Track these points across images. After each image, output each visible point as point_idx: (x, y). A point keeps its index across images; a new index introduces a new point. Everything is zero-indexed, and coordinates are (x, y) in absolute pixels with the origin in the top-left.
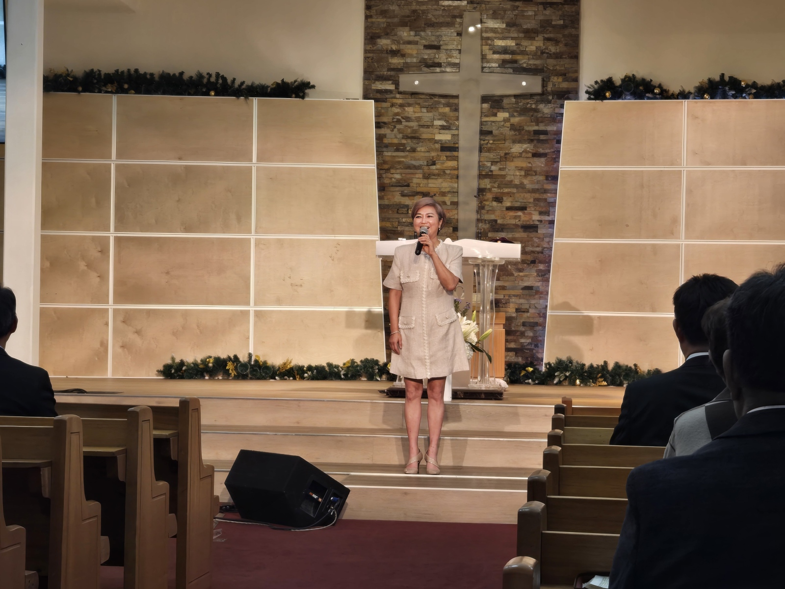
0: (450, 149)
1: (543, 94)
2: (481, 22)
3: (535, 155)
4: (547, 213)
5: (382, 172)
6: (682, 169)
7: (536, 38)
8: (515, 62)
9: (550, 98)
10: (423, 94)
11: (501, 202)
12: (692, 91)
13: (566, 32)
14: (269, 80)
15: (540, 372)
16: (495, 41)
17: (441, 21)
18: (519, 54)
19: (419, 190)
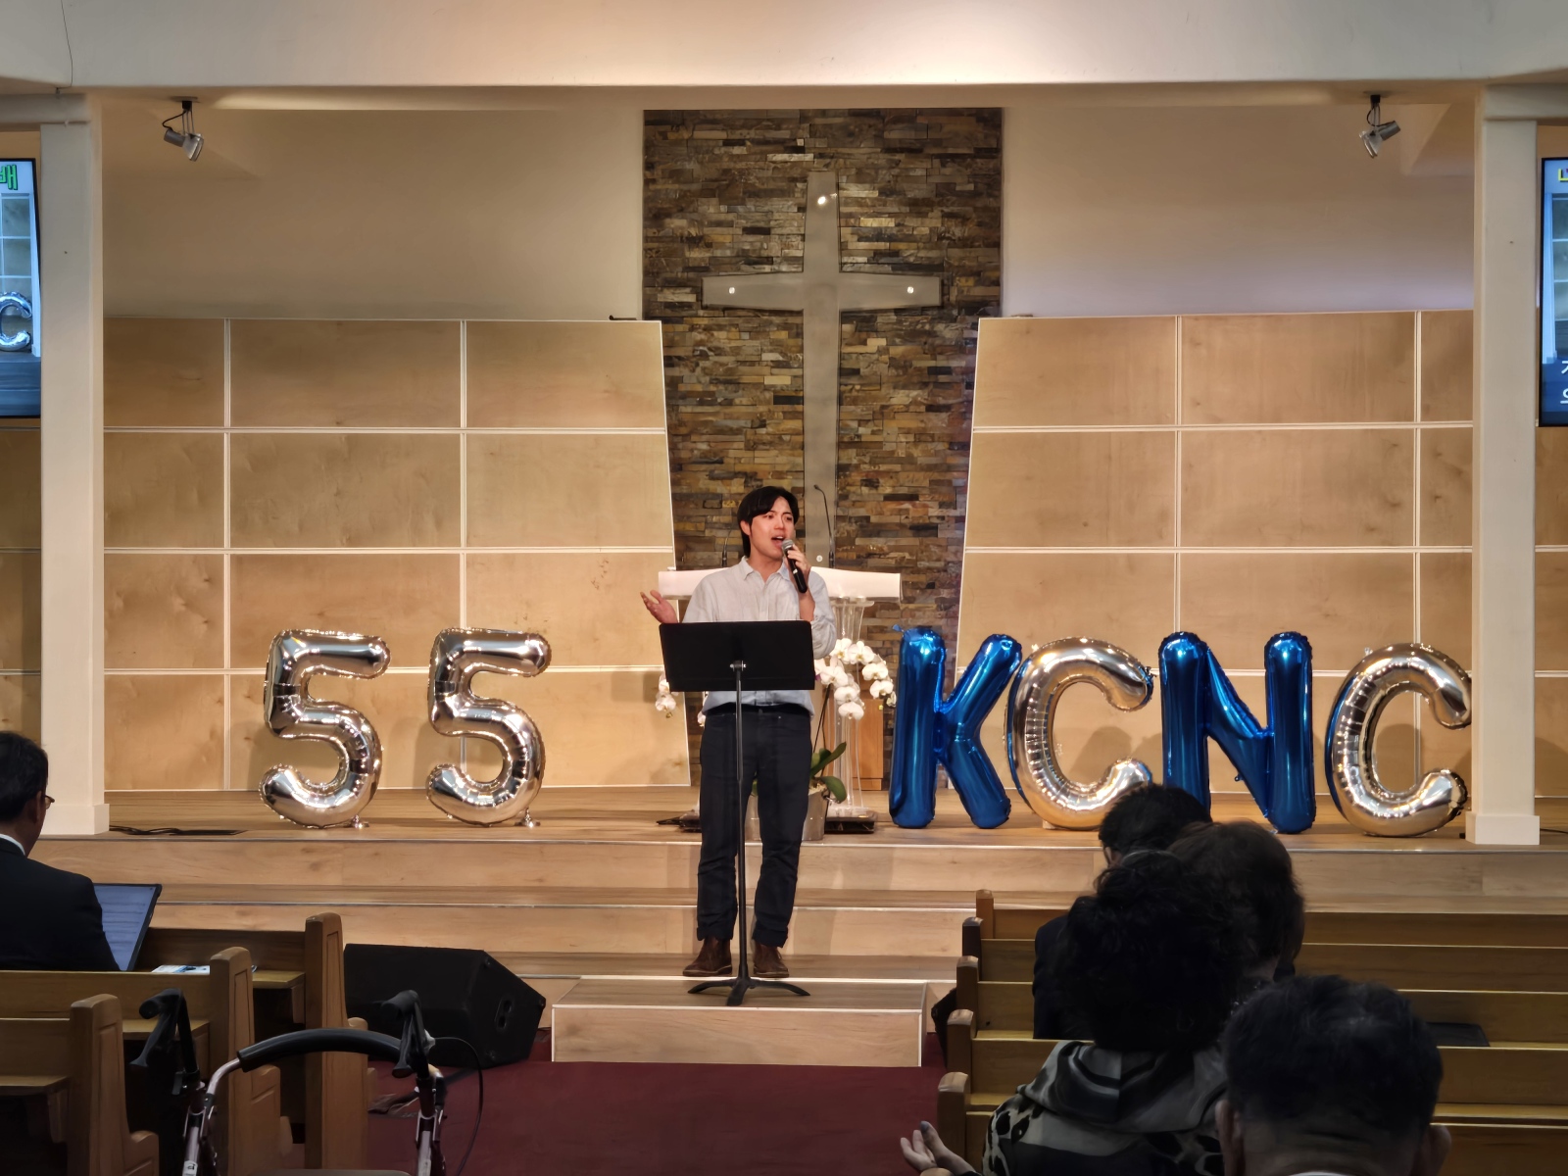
0: (790, 400)
1: (942, 307)
2: (838, 188)
3: (932, 408)
4: (953, 505)
5: (676, 439)
6: (1175, 430)
7: (930, 215)
8: (896, 253)
9: (955, 312)
10: (743, 309)
11: (876, 487)
13: (979, 204)
16: (862, 219)
17: (772, 187)
18: (901, 241)
19: (738, 468)
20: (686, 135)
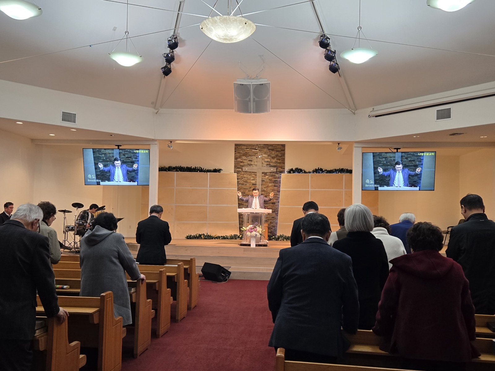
0: (255, 184)
1: (276, 172)
2: (262, 155)
3: (274, 186)
4: (278, 200)
7: (275, 159)
8: (270, 164)
9: (278, 173)
10: (248, 172)
12: (312, 171)
13: (282, 158)
14: (212, 169)
15: (276, 237)
16: (265, 159)
17: (252, 155)
18: (271, 162)
20: (241, 147)
